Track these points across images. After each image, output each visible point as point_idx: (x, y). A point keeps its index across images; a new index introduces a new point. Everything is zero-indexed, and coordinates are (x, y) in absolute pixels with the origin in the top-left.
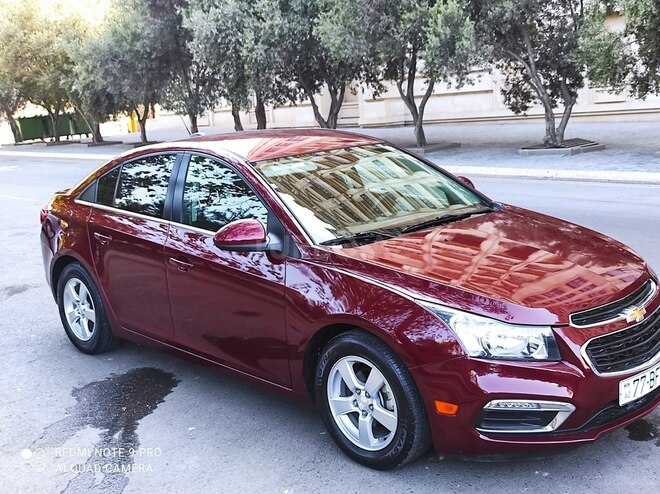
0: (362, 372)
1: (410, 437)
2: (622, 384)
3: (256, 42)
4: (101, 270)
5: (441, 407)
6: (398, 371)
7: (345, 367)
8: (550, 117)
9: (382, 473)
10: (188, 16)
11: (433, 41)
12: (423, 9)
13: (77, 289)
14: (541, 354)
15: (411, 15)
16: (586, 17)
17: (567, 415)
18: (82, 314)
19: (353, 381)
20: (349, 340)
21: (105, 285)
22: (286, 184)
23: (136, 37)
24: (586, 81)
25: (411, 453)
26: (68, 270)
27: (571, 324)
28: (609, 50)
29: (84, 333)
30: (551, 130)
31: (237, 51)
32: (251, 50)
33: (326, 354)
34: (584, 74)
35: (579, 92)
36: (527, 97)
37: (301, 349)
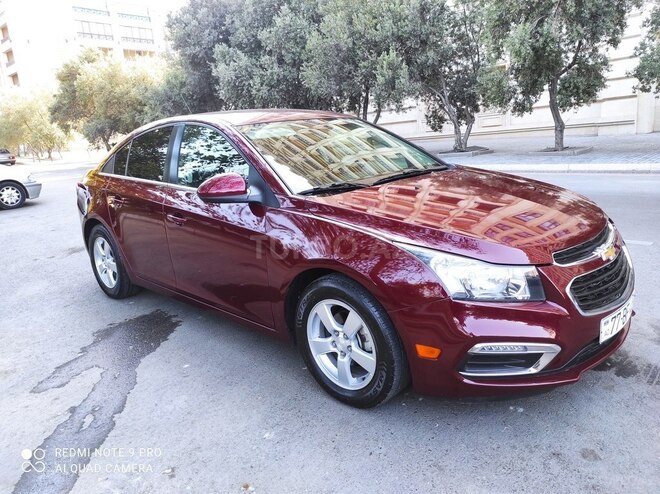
0: (340, 314)
1: (389, 379)
2: (603, 321)
3: (262, 85)
4: (117, 230)
5: (423, 351)
6: (376, 315)
7: (323, 310)
8: (457, 132)
9: (360, 411)
10: (216, 67)
11: (380, 79)
12: (374, 59)
13: (103, 246)
14: (524, 294)
15: (365, 64)
16: (482, 63)
17: (553, 356)
18: (108, 267)
19: (332, 324)
20: (327, 284)
21: (122, 242)
22: (268, 145)
23: (183, 84)
24: (481, 108)
25: (390, 394)
26: (95, 229)
27: (555, 263)
28: (500, 82)
29: (110, 282)
30: (459, 141)
31: (249, 91)
32: (259, 91)
33: (305, 298)
34: (479, 103)
35: (476, 115)
36: (442, 120)
37: (283, 292)
